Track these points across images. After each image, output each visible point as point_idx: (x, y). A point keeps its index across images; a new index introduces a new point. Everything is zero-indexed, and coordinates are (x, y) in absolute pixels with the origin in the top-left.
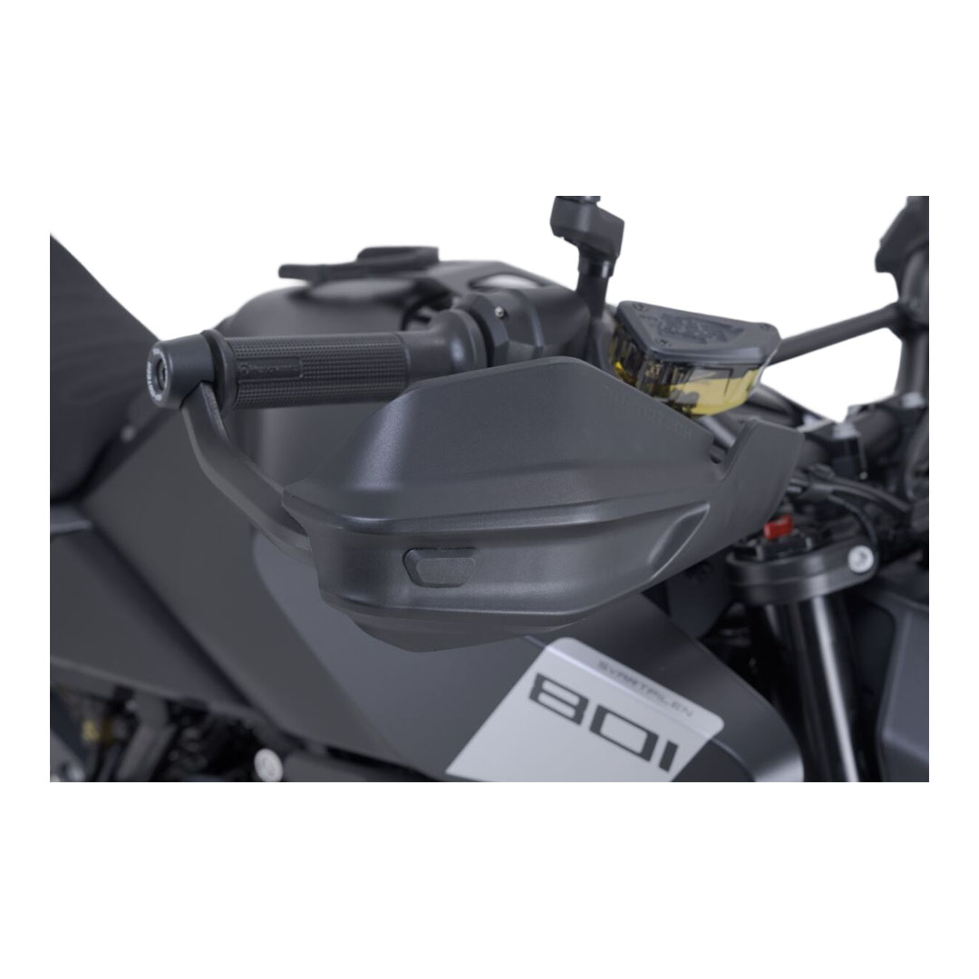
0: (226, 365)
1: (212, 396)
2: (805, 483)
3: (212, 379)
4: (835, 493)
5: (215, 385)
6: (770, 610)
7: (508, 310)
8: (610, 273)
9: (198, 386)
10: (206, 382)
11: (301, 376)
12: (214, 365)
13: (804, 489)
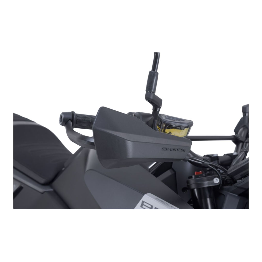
0: (74, 117)
1: (71, 122)
2: (203, 162)
3: (71, 119)
4: (210, 165)
5: (72, 120)
6: (196, 190)
7: (136, 115)
8: (159, 110)
9: (69, 120)
10: (70, 120)
11: (90, 122)
12: (72, 117)
13: (203, 163)
